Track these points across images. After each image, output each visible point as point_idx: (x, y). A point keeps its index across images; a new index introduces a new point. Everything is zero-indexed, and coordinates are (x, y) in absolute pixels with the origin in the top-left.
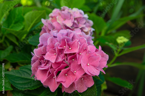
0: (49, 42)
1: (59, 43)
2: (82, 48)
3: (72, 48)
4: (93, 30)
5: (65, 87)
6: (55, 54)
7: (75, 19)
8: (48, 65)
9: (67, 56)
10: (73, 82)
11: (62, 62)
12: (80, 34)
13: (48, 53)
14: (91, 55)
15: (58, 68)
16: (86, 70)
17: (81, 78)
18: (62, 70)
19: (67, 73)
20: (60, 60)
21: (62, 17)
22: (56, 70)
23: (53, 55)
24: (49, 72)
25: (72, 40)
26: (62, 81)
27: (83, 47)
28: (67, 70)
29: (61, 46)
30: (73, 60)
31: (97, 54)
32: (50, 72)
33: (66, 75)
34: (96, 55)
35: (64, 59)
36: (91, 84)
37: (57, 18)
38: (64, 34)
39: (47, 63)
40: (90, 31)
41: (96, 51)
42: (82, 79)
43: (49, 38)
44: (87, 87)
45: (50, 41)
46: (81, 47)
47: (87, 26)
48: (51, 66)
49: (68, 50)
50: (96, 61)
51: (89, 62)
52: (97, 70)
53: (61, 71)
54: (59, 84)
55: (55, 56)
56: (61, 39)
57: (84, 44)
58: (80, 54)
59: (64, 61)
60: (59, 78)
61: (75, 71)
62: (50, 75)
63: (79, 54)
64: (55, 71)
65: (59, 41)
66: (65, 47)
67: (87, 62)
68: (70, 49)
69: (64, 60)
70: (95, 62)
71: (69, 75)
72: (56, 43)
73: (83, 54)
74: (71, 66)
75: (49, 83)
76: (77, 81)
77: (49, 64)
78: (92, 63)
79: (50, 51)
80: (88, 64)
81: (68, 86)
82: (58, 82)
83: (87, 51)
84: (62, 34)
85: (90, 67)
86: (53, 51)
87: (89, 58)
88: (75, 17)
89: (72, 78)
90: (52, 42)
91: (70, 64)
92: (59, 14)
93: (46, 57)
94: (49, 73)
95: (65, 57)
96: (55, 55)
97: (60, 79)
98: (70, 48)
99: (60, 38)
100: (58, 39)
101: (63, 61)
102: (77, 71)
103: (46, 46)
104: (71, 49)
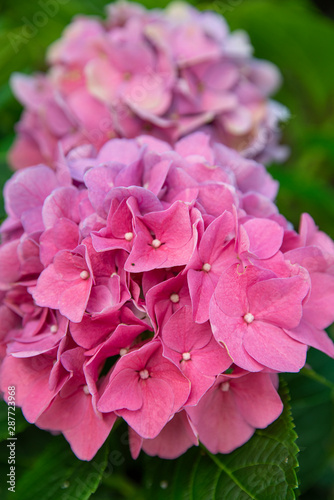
0: (48, 216)
1: (100, 220)
2: (214, 240)
3: (164, 239)
4: (277, 113)
5: (142, 435)
6: (83, 274)
7: (180, 72)
8: (53, 328)
9: (140, 286)
10: (177, 409)
11: (120, 316)
12: (201, 159)
13: (48, 273)
14: (259, 274)
15: (101, 346)
16: (240, 349)
17: (220, 385)
18: (123, 352)
19: (150, 365)
20: (109, 304)
21: (114, 64)
22: (94, 353)
23: (76, 278)
24: (61, 366)
25: (165, 198)
26: (125, 410)
27: (217, 230)
28: (145, 355)
29: (109, 236)
30: (175, 298)
31: (290, 261)
32: (67, 367)
33: (144, 374)
34: (284, 267)
35: (128, 297)
36: (268, 411)
37: (89, 70)
38: (123, 166)
39: (49, 321)
40: (263, 122)
41: (283, 249)
42: (226, 387)
43: (49, 198)
44: (250, 426)
45: (57, 209)
46: (207, 235)
47: (244, 102)
48: (69, 335)
49: (147, 249)
50: (285, 299)
51: (251, 304)
52: (292, 344)
53: (119, 356)
54: (113, 422)
55: (82, 286)
56: (107, 197)
57: (225, 217)
58: (207, 267)
59: (127, 310)
60: (111, 391)
61: (186, 356)
62: (66, 380)
63: (199, 268)
64: (89, 358)
65: (97, 207)
66: (128, 236)
67: (243, 307)
68: (156, 243)
69: (129, 304)
70: (280, 303)
71: (158, 373)
72: (84, 216)
73: (218, 267)
74: (163, 332)
75: (66, 415)
76: (194, 403)
77: (58, 325)
78: (270, 311)
79: (56, 260)
80: (249, 317)
81: (158, 432)
82: (105, 416)
83: (240, 251)
84: (116, 170)
85: (257, 329)
86: (73, 259)
87: (249, 285)
88: (182, 62)
89: (170, 389)
90: (64, 212)
91: (160, 322)
92: (100, 50)
93: (41, 292)
94: (62, 373)
95: (131, 289)
96: (86, 279)
97: (113, 397)
98: (154, 238)
99: (104, 190)
100: (92, 200)
101: (122, 309)
102: (195, 354)
103: (37, 237)
104: (162, 244)
